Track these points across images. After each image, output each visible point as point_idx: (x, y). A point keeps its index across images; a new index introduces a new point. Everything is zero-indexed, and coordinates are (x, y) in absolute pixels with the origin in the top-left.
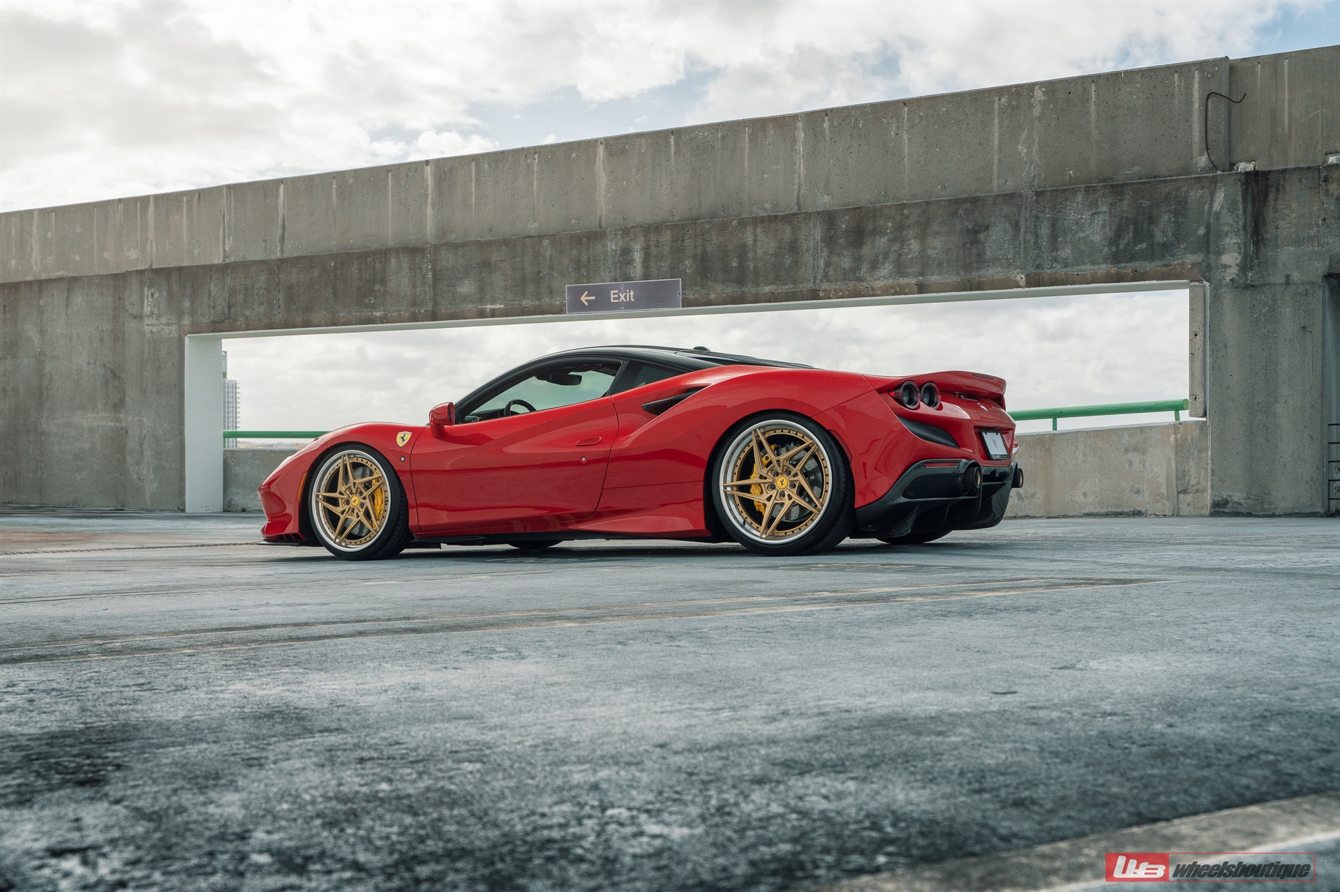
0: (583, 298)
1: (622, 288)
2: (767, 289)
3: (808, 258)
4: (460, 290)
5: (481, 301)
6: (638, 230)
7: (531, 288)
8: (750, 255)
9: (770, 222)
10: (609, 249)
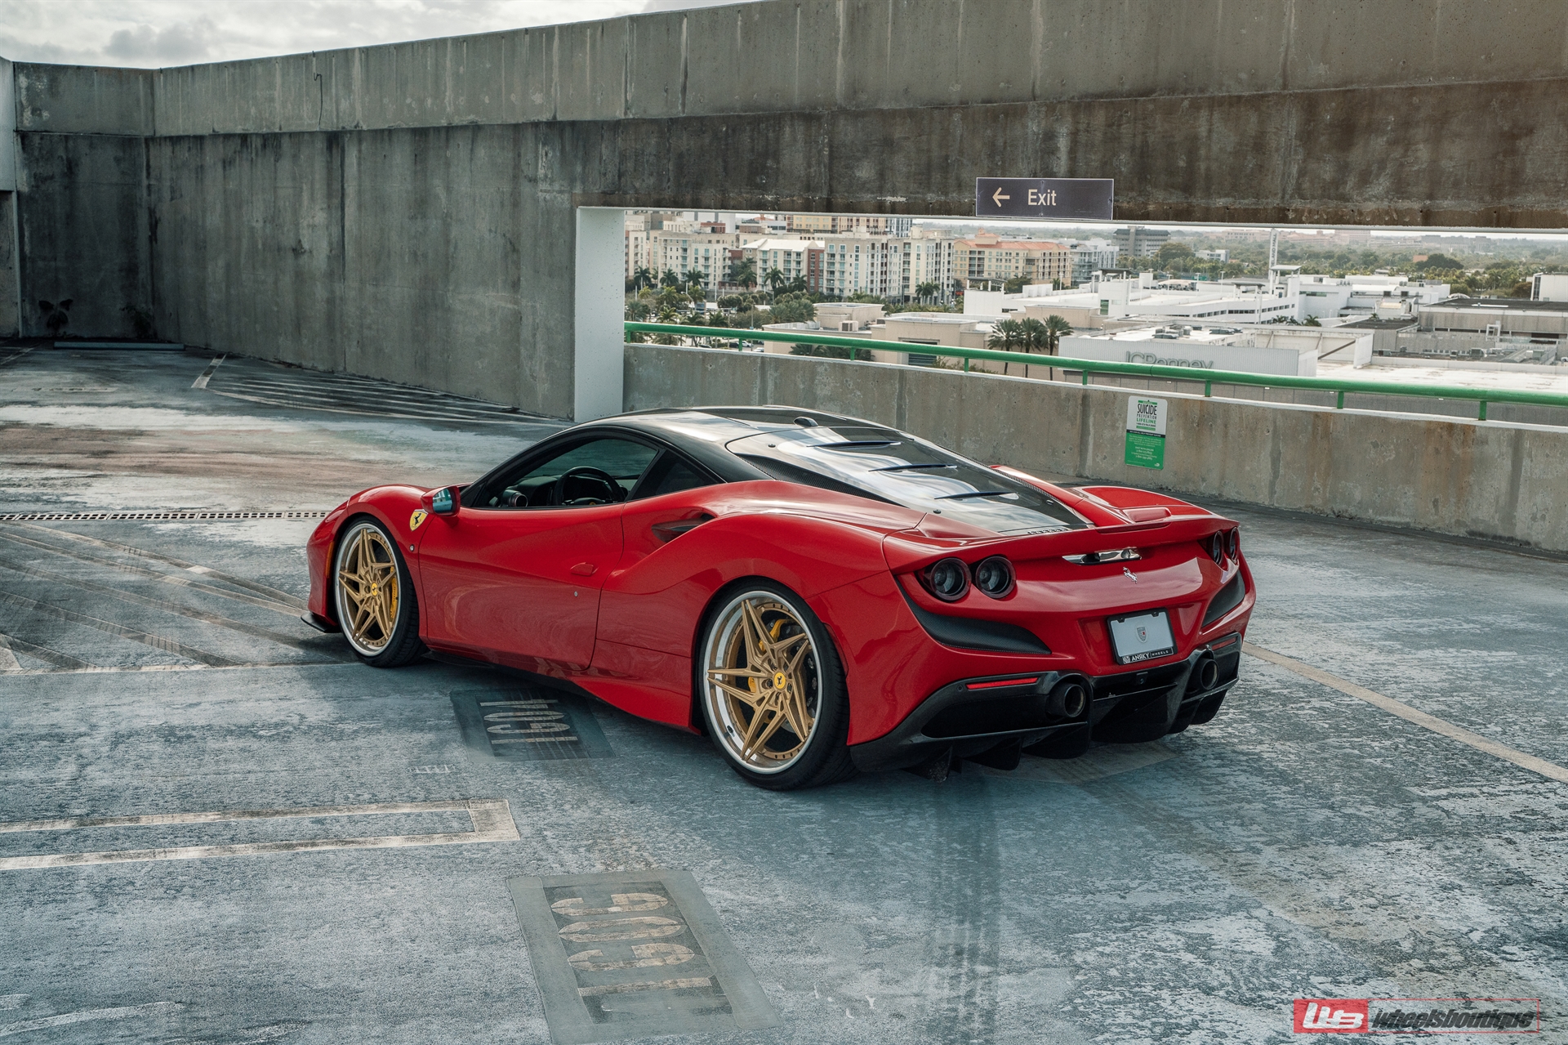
0: (996, 197)
1: (1043, 187)
2: (1221, 202)
3: (1277, 161)
4: (858, 174)
5: (881, 190)
6: (1066, 106)
7: (937, 177)
8: (1203, 152)
9: (1231, 105)
10: (1029, 131)
